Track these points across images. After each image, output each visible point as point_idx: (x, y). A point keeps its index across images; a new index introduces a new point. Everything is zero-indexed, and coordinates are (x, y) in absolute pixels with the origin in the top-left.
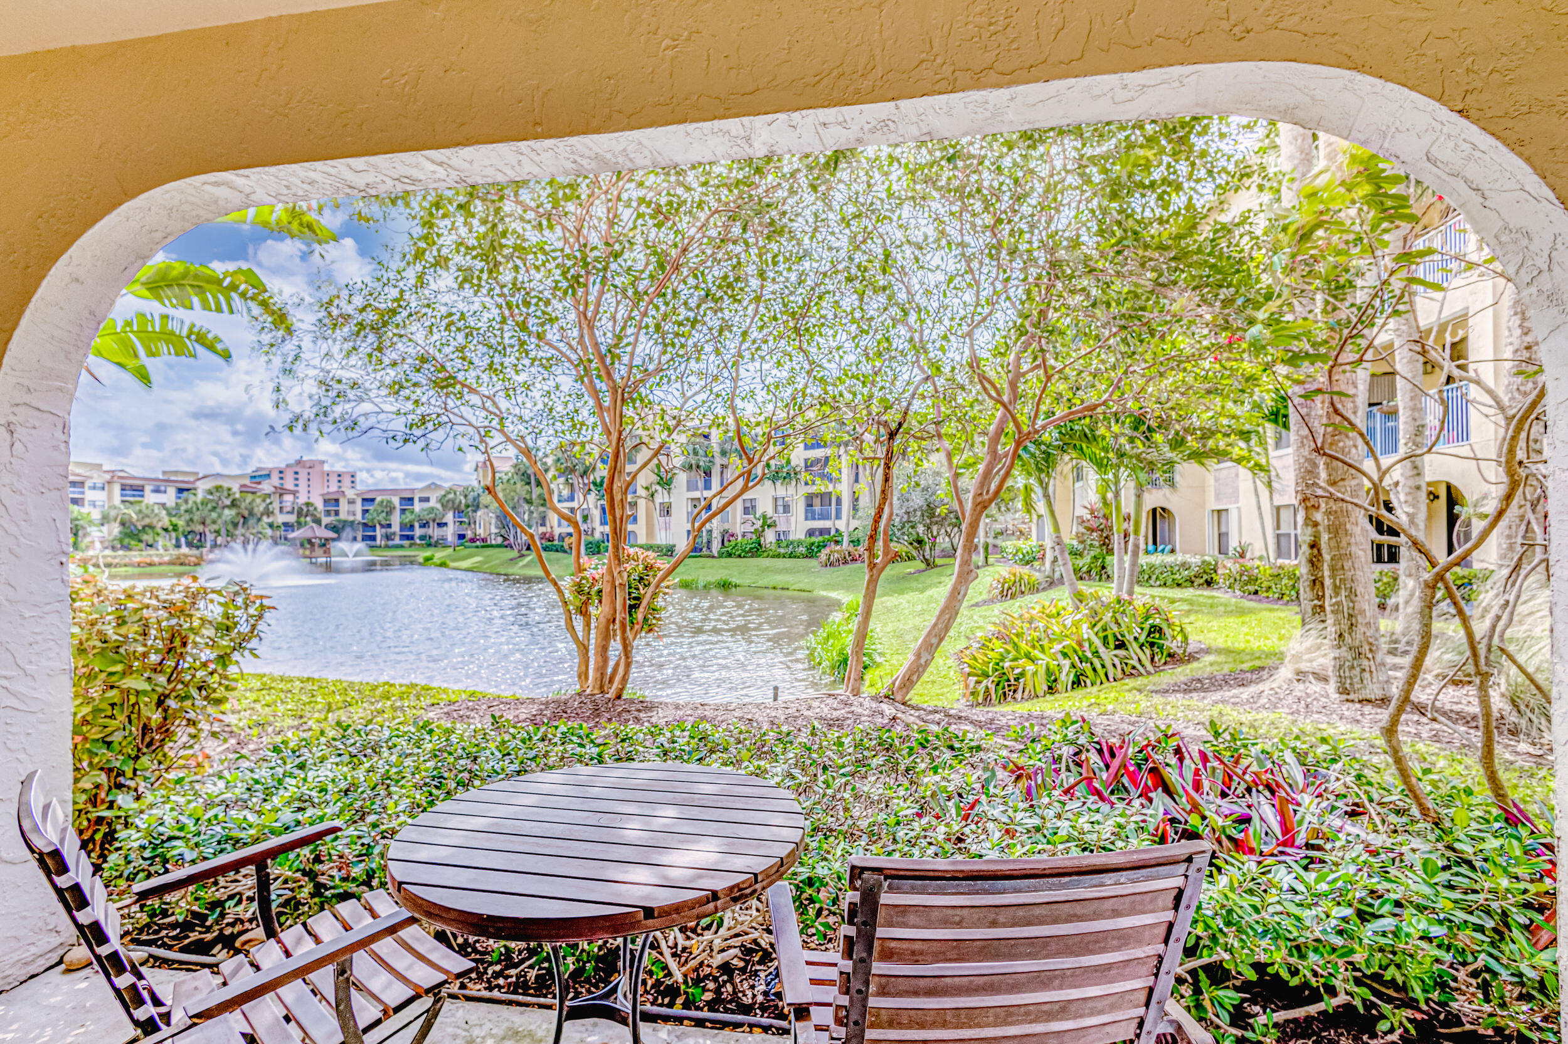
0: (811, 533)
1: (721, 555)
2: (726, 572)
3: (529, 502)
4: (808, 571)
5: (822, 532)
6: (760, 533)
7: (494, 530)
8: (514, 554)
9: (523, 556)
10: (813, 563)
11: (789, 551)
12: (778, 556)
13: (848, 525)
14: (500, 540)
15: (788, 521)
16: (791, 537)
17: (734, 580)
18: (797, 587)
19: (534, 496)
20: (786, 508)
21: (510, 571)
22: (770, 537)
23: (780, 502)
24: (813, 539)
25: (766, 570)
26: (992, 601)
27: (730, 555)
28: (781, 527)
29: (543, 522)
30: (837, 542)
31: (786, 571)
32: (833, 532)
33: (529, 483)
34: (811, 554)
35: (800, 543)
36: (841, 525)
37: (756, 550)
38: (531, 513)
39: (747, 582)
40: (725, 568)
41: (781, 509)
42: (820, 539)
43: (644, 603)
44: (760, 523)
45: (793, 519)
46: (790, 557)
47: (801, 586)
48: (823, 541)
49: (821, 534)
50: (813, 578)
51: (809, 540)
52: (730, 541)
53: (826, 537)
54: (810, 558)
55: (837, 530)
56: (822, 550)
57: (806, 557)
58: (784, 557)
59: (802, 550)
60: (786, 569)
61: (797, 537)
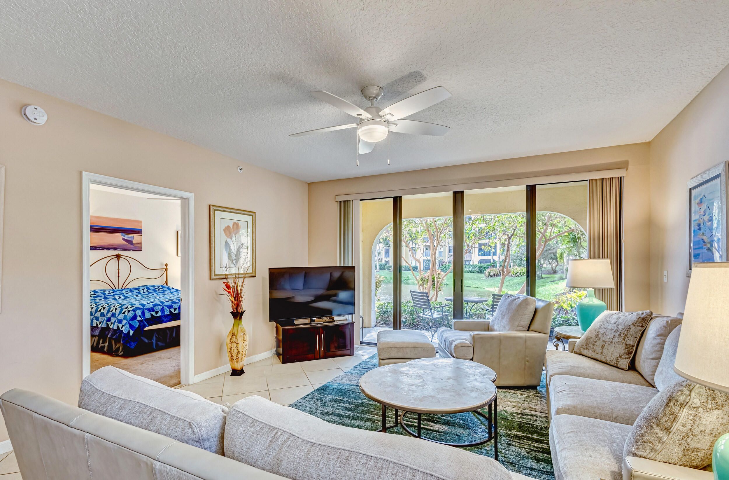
0: (481, 262)
4: (480, 279)
10: (482, 275)
11: (471, 270)
13: (499, 258)
15: (470, 256)
16: (472, 263)
18: (474, 286)
24: (482, 265)
27: (443, 271)
28: (467, 259)
30: (493, 266)
32: (492, 261)
34: (481, 271)
35: (476, 266)
36: (496, 258)
42: (486, 265)
43: (439, 283)
45: (473, 255)
46: (471, 273)
47: (477, 286)
48: (487, 266)
49: (486, 262)
50: (482, 282)
51: (480, 265)
52: (443, 265)
53: (488, 264)
54: (481, 273)
55: (494, 260)
56: (486, 270)
57: (479, 273)
58: (468, 272)
59: (477, 269)
60: (469, 278)
61: (475, 263)
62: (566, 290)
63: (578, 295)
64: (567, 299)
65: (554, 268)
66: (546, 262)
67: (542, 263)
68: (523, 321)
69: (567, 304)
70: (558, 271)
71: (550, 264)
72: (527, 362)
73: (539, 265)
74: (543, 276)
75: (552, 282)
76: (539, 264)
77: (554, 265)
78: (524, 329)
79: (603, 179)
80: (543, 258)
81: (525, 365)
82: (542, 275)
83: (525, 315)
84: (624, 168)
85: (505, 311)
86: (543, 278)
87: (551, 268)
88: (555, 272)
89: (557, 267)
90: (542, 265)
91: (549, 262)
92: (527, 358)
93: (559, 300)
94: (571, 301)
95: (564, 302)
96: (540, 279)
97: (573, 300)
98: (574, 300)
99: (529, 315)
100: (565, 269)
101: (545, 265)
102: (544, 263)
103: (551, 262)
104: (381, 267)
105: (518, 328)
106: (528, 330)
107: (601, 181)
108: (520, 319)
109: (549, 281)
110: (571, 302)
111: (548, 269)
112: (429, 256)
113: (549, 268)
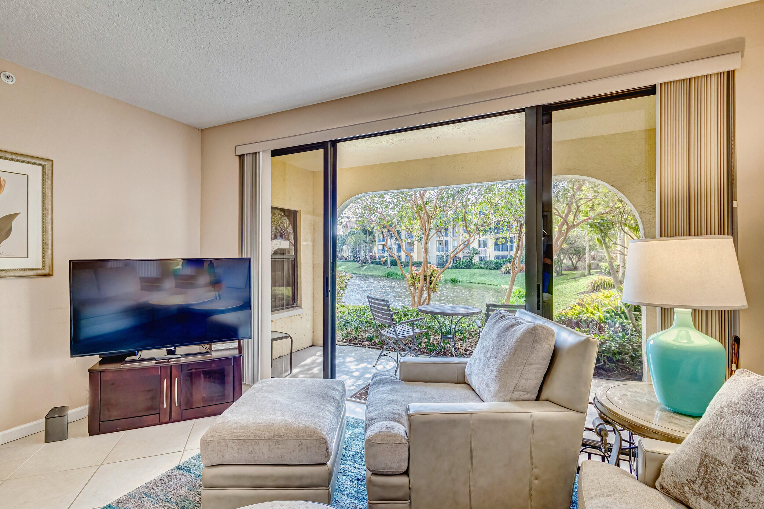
0: (497, 257)
1: (452, 267)
2: (455, 275)
3: (366, 242)
4: (495, 275)
5: (503, 257)
6: (471, 257)
7: (350, 254)
8: (359, 265)
9: (363, 266)
10: (498, 272)
11: (487, 266)
12: (481, 268)
14: (352, 259)
15: (486, 251)
16: (487, 259)
17: (459, 279)
18: (489, 283)
19: (368, 240)
20: (485, 245)
21: (358, 272)
22: (476, 259)
23: (482, 242)
24: (498, 260)
25: (474, 275)
26: (589, 292)
27: (457, 267)
28: (482, 254)
29: (371, 251)
30: (510, 263)
31: (484, 275)
32: (508, 257)
33: (365, 234)
34: (497, 266)
35: (491, 262)
36: (513, 253)
37: (469, 265)
38: (366, 247)
39: (465, 280)
40: (455, 273)
41: (482, 246)
42: (502, 260)
43: (433, 282)
44: (472, 252)
45: (488, 250)
46: (487, 269)
47: (492, 283)
48: (503, 262)
49: (503, 258)
50: (498, 279)
51: (496, 261)
52: (457, 261)
53: (505, 259)
54: (497, 269)
55: (511, 256)
56: (503, 266)
57: (495, 269)
58: (484, 269)
59: (493, 265)
60: (485, 274)
61: (490, 259)
62: (589, 288)
63: (605, 295)
64: (593, 300)
65: (575, 264)
66: (566, 257)
67: (562, 258)
68: (527, 379)
69: (593, 306)
70: (578, 267)
71: (570, 259)
72: (536, 479)
73: (559, 261)
74: (564, 272)
75: (573, 279)
76: (559, 259)
77: (574, 261)
78: (528, 396)
79: (690, 79)
80: (563, 254)
81: (531, 485)
82: (561, 272)
83: (531, 364)
84: (737, 52)
85: (491, 349)
86: (563, 275)
87: (571, 264)
88: (575, 268)
89: (578, 262)
90: (563, 260)
91: (569, 257)
92: (535, 471)
93: (583, 301)
94: (597, 302)
95: (588, 304)
96: (560, 276)
97: (599, 301)
98: (601, 301)
99: (539, 366)
100: (587, 264)
101: (565, 261)
102: (564, 259)
103: (571, 257)
104: (393, 263)
105: (516, 395)
106: (538, 399)
107: (686, 83)
108: (519, 372)
109: (570, 278)
110: (597, 304)
111: (568, 265)
112: (443, 251)
113: (570, 264)
